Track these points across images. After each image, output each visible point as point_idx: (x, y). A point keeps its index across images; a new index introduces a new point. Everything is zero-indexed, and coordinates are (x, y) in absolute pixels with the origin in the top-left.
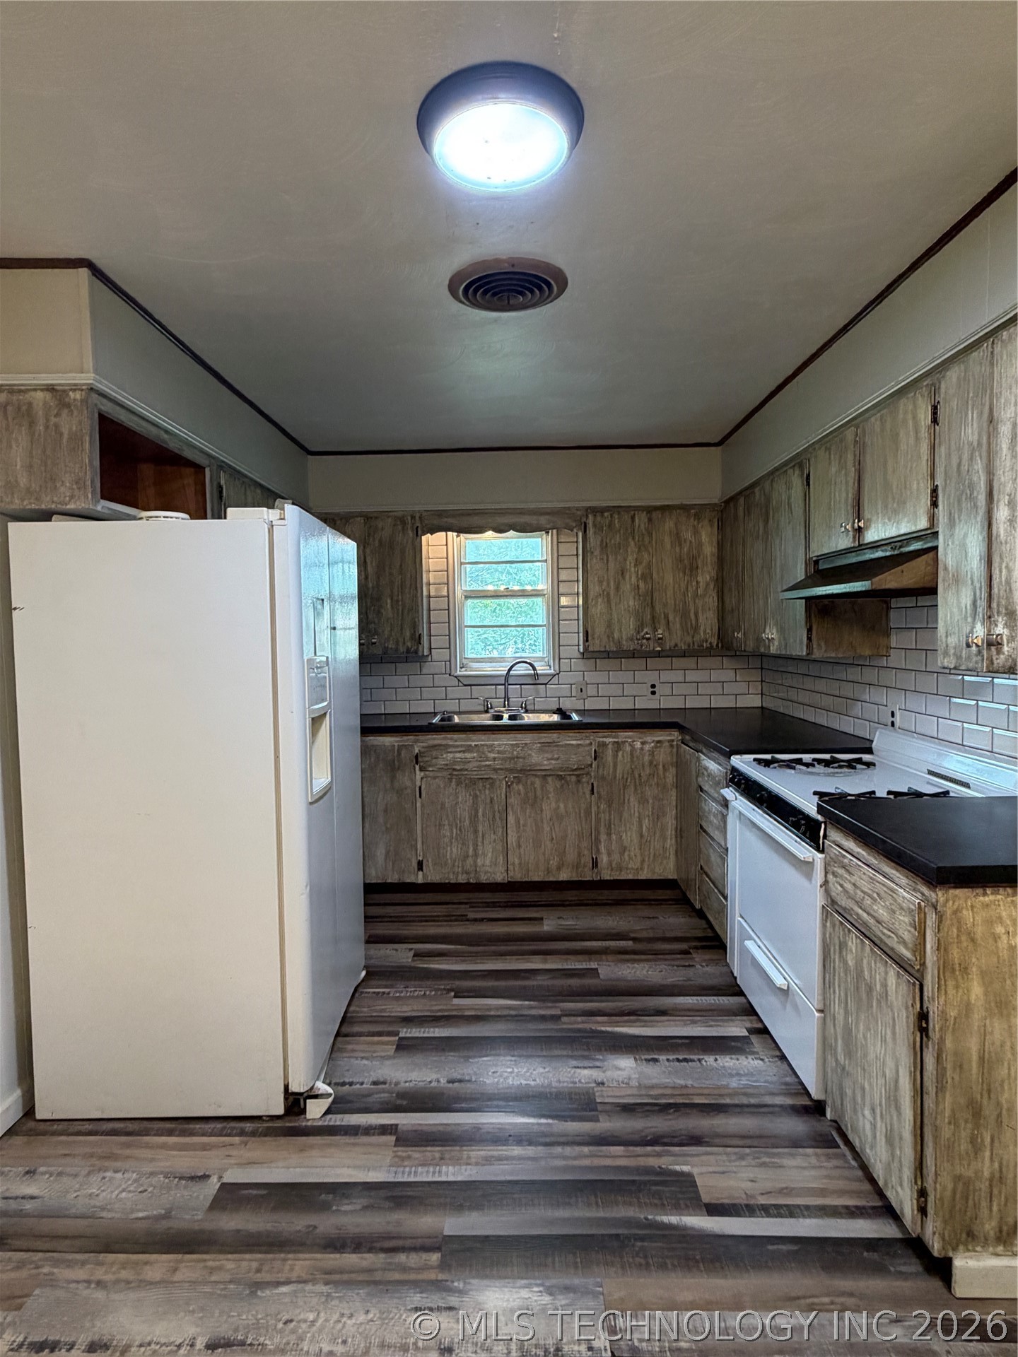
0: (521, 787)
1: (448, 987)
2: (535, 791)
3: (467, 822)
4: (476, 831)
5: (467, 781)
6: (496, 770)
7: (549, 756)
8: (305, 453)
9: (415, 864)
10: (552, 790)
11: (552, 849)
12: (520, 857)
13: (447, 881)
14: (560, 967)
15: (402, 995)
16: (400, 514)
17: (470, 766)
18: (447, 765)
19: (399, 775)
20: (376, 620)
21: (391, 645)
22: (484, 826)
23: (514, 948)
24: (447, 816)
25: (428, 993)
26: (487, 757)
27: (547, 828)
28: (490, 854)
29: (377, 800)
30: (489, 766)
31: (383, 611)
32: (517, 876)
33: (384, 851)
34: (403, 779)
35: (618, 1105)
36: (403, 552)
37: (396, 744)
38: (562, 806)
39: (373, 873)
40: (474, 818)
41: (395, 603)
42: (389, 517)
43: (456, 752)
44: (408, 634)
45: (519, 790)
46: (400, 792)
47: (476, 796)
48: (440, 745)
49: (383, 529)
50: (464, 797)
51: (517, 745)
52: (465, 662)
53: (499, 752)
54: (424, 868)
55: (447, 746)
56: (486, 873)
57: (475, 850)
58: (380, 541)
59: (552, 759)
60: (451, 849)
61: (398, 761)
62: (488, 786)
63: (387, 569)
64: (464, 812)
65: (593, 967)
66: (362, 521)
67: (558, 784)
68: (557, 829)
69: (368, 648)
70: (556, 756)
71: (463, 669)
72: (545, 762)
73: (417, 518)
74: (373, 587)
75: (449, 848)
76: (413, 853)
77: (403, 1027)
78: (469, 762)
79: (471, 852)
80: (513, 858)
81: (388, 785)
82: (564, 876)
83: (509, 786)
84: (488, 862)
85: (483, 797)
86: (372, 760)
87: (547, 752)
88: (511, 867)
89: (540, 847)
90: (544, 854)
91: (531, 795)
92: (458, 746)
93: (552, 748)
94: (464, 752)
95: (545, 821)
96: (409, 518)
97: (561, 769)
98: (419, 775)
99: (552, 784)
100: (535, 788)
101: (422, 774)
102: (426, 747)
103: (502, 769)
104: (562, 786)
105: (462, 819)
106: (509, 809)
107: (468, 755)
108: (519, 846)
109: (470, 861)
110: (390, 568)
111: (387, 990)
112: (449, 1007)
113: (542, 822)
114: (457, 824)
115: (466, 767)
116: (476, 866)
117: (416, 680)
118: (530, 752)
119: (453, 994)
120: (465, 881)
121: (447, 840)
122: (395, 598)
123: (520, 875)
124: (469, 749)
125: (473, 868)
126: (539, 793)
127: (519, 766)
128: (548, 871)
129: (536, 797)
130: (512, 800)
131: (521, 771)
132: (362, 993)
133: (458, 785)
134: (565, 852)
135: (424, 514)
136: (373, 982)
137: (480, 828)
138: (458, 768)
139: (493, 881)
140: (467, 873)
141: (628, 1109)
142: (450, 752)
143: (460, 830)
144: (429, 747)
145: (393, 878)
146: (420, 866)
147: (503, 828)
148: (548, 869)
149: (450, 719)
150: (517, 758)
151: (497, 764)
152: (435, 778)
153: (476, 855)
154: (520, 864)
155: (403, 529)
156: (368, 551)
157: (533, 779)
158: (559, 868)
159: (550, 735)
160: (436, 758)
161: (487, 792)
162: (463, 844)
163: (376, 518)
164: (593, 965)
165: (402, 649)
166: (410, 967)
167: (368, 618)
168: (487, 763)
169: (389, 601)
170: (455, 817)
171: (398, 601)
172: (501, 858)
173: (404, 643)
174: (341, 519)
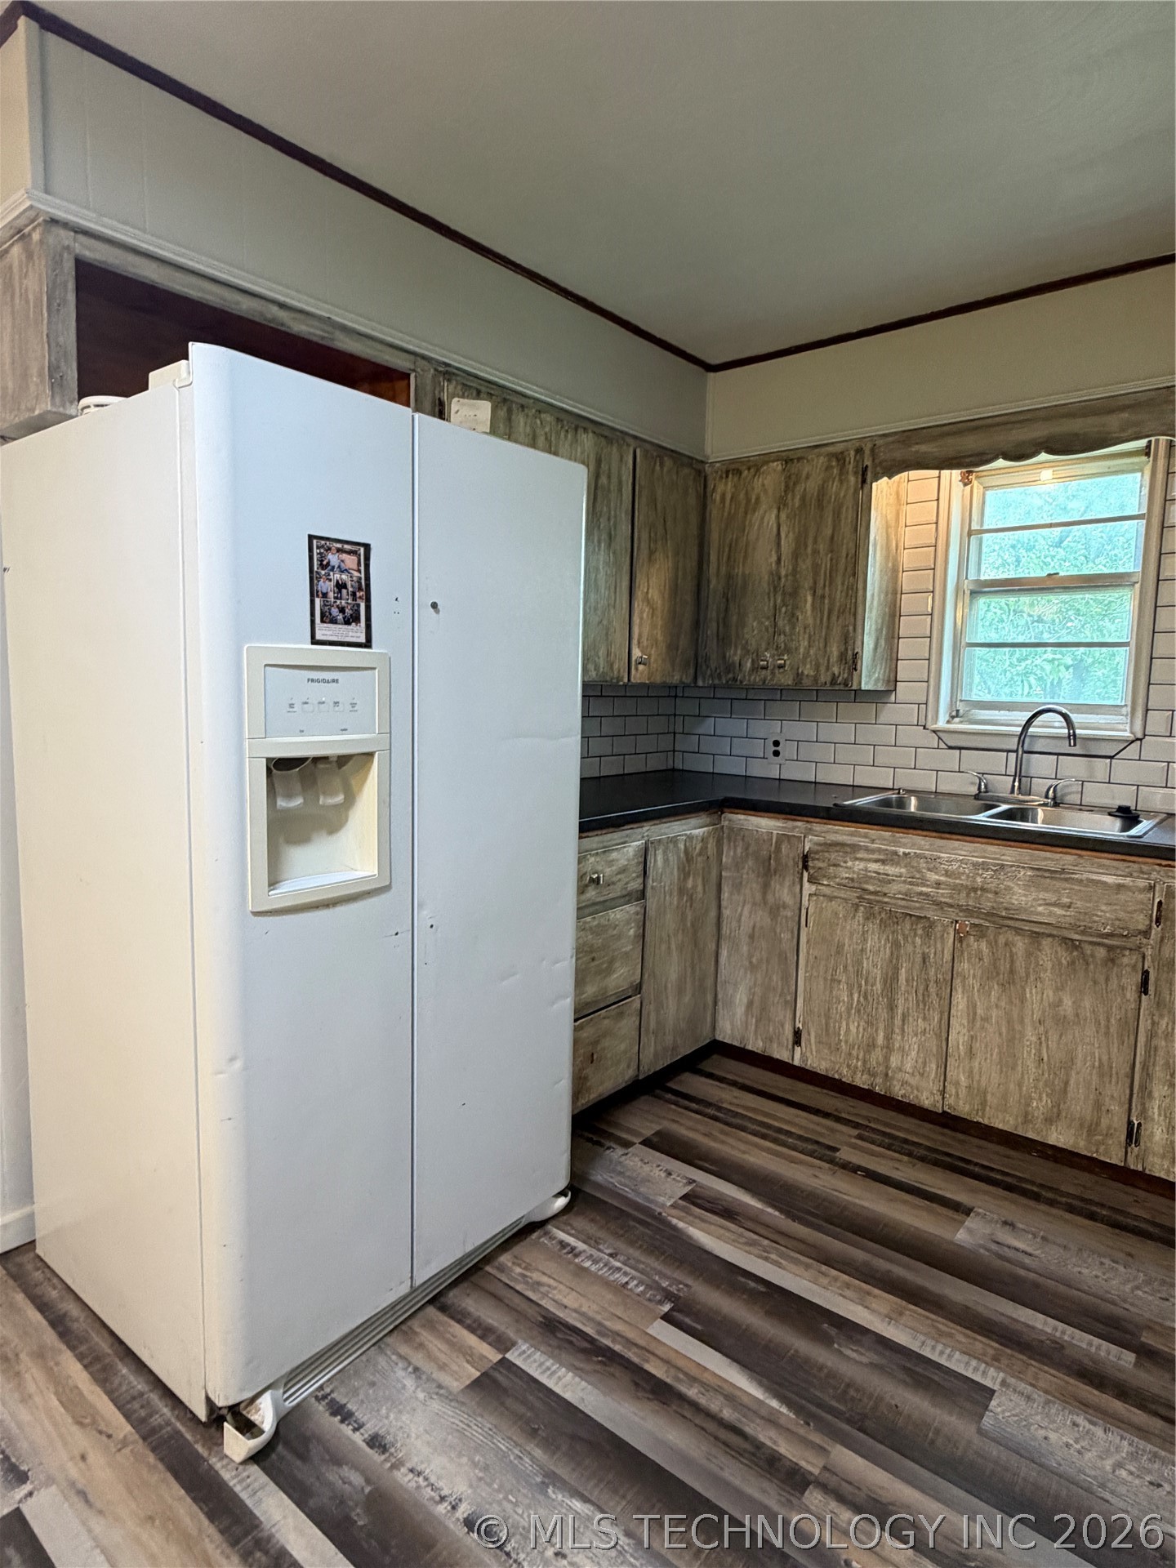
0: (983, 945)
1: (673, 1289)
2: (1012, 962)
3: (878, 986)
4: (892, 1007)
5: (883, 915)
6: (938, 904)
7: (1051, 897)
8: (701, 370)
9: (788, 1032)
10: (1049, 965)
11: (1037, 1080)
12: (970, 1075)
13: (836, 1076)
14: (914, 1346)
15: (593, 1268)
16: (839, 448)
17: (894, 888)
18: (852, 880)
19: (775, 883)
20: (787, 629)
21: (808, 670)
22: (907, 1000)
23: (859, 1255)
24: (845, 967)
25: (632, 1285)
26: (923, 878)
27: (1030, 1036)
28: (914, 1054)
29: (741, 915)
30: (927, 895)
31: (799, 614)
32: (963, 1107)
33: (745, 1000)
34: (783, 892)
36: (837, 514)
37: (775, 832)
38: (1068, 1002)
39: (728, 1026)
40: (891, 981)
41: (818, 598)
42: (819, 456)
43: (869, 860)
44: (835, 651)
45: (980, 951)
46: (775, 911)
47: (896, 945)
48: (843, 845)
49: (807, 477)
50: (876, 941)
51: (984, 866)
52: (961, 707)
53: (947, 873)
54: (803, 1044)
55: (855, 848)
56: (904, 1083)
57: (888, 1038)
58: (803, 499)
59: (1055, 904)
60: (848, 1025)
61: (776, 860)
62: (920, 932)
63: (810, 542)
64: (875, 966)
65: (988, 1383)
66: (780, 467)
67: (1065, 957)
68: (1053, 1045)
69: (773, 673)
70: (1065, 900)
71: (957, 720)
72: (1040, 909)
73: (867, 452)
74: (786, 576)
75: (844, 1023)
76: (789, 1015)
77: (525, 1341)
78: (889, 882)
79: (880, 1040)
80: (958, 1073)
81: (758, 896)
82: (1058, 1137)
83: (961, 940)
84: (908, 1067)
85: (910, 949)
86: (739, 850)
87: (1046, 890)
88: (951, 1089)
89: (1013, 1069)
90: (1020, 1085)
91: (1004, 966)
92: (873, 851)
93: (1058, 884)
94: (883, 862)
95: (1027, 1021)
96: (852, 453)
97: (1074, 927)
98: (808, 888)
99: (1049, 953)
100: (1012, 956)
101: (813, 888)
102: (820, 845)
103: (951, 906)
104: (1072, 963)
105: (871, 980)
106: (957, 982)
107: (891, 870)
108: (971, 1053)
109: (877, 1056)
110: (815, 542)
111: (581, 1246)
112: (631, 1334)
113: (1022, 1022)
114: (860, 986)
115: (885, 890)
116: (887, 1067)
117: (867, 733)
118: (1010, 884)
119: (666, 1308)
120: (866, 1087)
121: (842, 1008)
122: (819, 592)
123: (967, 1108)
124: (891, 858)
125: (882, 1068)
126: (1020, 964)
127: (987, 905)
128: (1027, 1118)
129: (1012, 971)
130: (964, 966)
131: (990, 915)
132: (546, 1233)
133: (868, 919)
134: (1065, 1091)
135: (880, 442)
136: (580, 1222)
137: (901, 1002)
138: (871, 888)
139: (915, 1102)
140: (874, 1075)
142: (861, 859)
143: (866, 998)
144: (825, 844)
145: (755, 1044)
146: (797, 1037)
147: (942, 1013)
148: (1026, 1114)
149: (901, 803)
150: (983, 889)
151: (943, 895)
152: (831, 898)
153: (888, 1048)
154: (969, 1087)
155: (841, 474)
156: (783, 516)
157: (1011, 936)
158: (1049, 1121)
159: (1058, 856)
160: (834, 865)
161: (918, 941)
162: (869, 1023)
163: (799, 459)
164: (990, 1378)
165: (824, 677)
166: (659, 1218)
167: (775, 625)
168: (924, 889)
169: (809, 599)
170: (858, 973)
171: (823, 597)
172: (934, 1066)
173: (828, 668)
174: (749, 469)
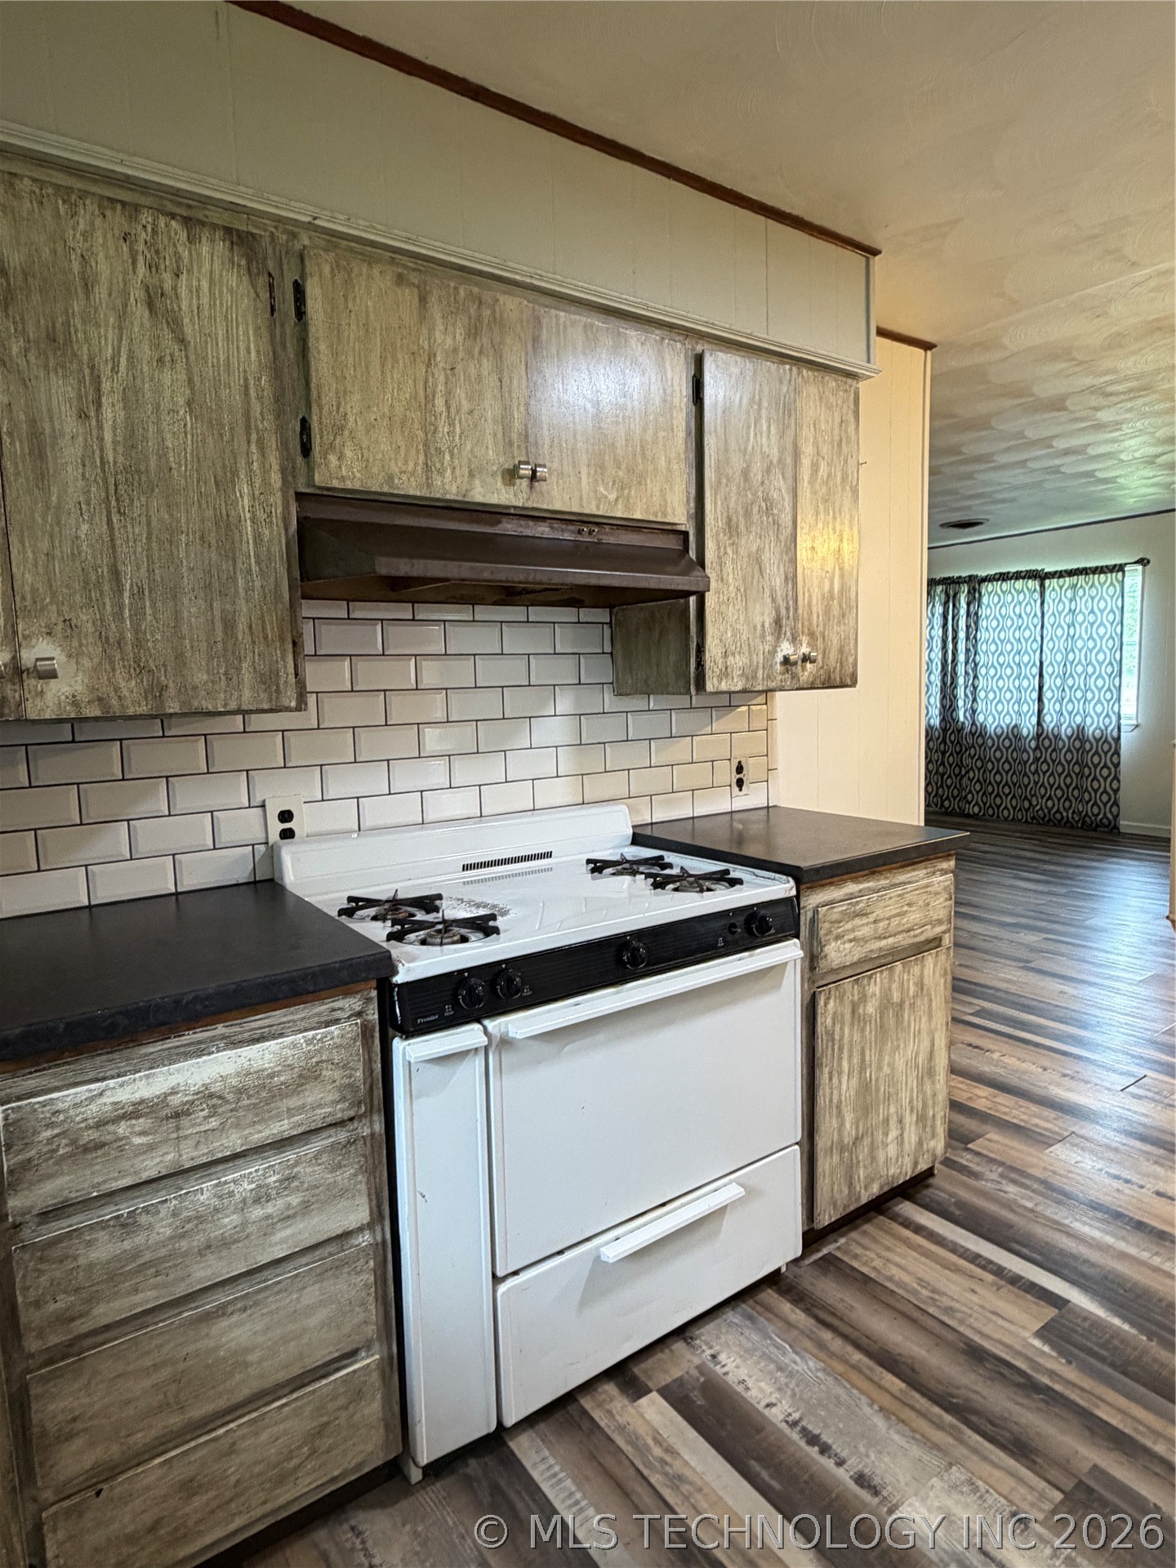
35: (1032, 1465)
141: (1021, 1449)
